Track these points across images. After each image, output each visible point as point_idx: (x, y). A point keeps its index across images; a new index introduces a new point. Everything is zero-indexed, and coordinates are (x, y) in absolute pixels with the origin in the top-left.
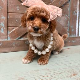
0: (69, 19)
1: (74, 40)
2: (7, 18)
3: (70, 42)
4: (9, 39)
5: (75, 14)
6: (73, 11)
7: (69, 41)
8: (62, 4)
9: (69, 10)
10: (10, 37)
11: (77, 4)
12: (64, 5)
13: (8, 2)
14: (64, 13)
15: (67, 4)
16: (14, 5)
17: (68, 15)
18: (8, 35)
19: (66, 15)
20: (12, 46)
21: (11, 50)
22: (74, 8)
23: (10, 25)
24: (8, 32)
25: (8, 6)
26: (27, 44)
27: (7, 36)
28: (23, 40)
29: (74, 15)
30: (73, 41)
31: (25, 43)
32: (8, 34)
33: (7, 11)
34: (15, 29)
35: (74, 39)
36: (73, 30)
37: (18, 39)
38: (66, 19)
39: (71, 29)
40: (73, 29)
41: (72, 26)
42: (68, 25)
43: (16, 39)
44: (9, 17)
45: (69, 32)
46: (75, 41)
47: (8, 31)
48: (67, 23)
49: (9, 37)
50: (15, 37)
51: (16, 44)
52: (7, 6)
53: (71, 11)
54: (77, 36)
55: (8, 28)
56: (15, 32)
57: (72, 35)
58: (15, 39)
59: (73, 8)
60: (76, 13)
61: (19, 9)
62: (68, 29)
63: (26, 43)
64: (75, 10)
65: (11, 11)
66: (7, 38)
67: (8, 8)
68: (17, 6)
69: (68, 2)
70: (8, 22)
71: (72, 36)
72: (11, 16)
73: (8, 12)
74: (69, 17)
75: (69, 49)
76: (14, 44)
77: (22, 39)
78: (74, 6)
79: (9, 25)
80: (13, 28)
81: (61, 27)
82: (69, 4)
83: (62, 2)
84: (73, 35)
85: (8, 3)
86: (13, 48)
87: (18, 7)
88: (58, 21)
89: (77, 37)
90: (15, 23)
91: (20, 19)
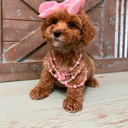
0: (103, 30)
1: (111, 64)
3: (105, 68)
4: (5, 62)
5: (113, 22)
6: (110, 17)
7: (104, 66)
8: (91, 6)
9: (102, 15)
10: (6, 58)
11: (116, 6)
12: (95, 7)
13: (3, 2)
14: (94, 21)
15: (100, 6)
16: (13, 8)
17: (101, 23)
18: (3, 55)
19: (98, 24)
20: (9, 73)
21: (8, 79)
22: (111, 12)
23: (6, 38)
24: (2, 49)
25: (3, 8)
26: (34, 69)
28: (27, 63)
29: (111, 23)
30: (109, 65)
31: (31, 67)
32: (2, 53)
34: (15, 45)
35: (111, 61)
36: (109, 48)
38: (98, 30)
39: (107, 46)
40: (109, 46)
41: (107, 42)
42: (101, 40)
43: (15, 62)
44: (4, 26)
45: (103, 51)
46: (113, 65)
49: (4, 58)
50: (14, 58)
51: (16, 68)
52: (2, 10)
53: (106, 17)
54: (116, 56)
55: (2, 44)
56: (15, 51)
57: (107, 56)
58: (14, 60)
59: (109, 13)
60: (115, 20)
61: (20, 14)
62: (102, 46)
63: (32, 68)
64: (112, 16)
65: (8, 17)
67: (3, 12)
68: (18, 8)
69: (101, 3)
70: (3, 33)
72: (8, 25)
73: (2, 19)
74: (102, 27)
76: (12, 69)
77: (26, 61)
78: (111, 9)
79: (4, 40)
80: (12, 44)
82: (103, 6)
83: (91, 3)
84: (109, 55)
85: (3, 5)
86: (10, 75)
87: (19, 10)
89: (116, 59)
90: (15, 35)
91: (22, 29)
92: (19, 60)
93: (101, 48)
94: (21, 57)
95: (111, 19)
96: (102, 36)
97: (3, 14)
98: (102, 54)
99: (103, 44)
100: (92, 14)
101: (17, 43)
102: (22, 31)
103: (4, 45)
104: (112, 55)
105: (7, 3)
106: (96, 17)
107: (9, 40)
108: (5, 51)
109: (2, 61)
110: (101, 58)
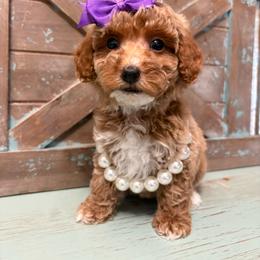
0: (228, 75)
1: (243, 149)
2: (9, 70)
3: (231, 157)
4: (14, 149)
5: (248, 59)
6: (241, 50)
7: (228, 153)
8: (203, 25)
9: (226, 44)
10: (18, 139)
11: (254, 26)
12: (211, 27)
13: (13, 13)
14: (210, 56)
15: (221, 24)
16: (37, 26)
17: (222, 61)
18: (11, 133)
19: (217, 63)
20: (24, 173)
21: (21, 188)
22: (244, 37)
23: (18, 94)
24: (8, 120)
25: (13, 26)
26: (80, 164)
27: (7, 136)
28: (66, 151)
29: (243, 61)
30: (240, 151)
31: (73, 159)
32: (9, 128)
33: (10, 45)
34: (38, 109)
35: (244, 143)
36: (239, 114)
37: (46, 147)
38: (216, 75)
39: (235, 110)
40: (240, 109)
41: (236, 101)
42: (223, 96)
43: (38, 149)
44: (14, 67)
45: (227, 122)
46: (247, 152)
47: (12, 117)
48: (220, 91)
49: (12, 140)
50: (35, 140)
51: (40, 163)
52: (10, 29)
54: (253, 133)
55: (9, 108)
56: (37, 123)
57: (236, 131)
58: (36, 145)
59: (240, 40)
60: (251, 55)
61: (52, 39)
62: (224, 110)
63: (76, 162)
64: (246, 47)
65: (25, 45)
66: (8, 141)
67: (13, 34)
68: (47, 26)
69: (223, 19)
70: (12, 83)
71: (237, 135)
72: (23, 64)
73: (10, 50)
74: (226, 69)
75: (226, 179)
76: (32, 165)
77: (63, 146)
78: (244, 31)
79: (13, 97)
80: (31, 108)
81: (201, 103)
82: (227, 25)
83: (203, 17)
84: (239, 131)
85: (13, 18)
86: (26, 179)
87: (50, 31)
89: (253, 139)
90: (39, 86)
91: (54, 74)
92: (46, 143)
93: (223, 114)
94: (52, 138)
95: (244, 52)
96: (225, 88)
97: (13, 39)
98: (225, 127)
99: (228, 107)
100: (205, 40)
101: (44, 105)
102: (54, 77)
103: (12, 111)
104: (244, 129)
105: (23, 14)
106: (212, 49)
107: (24, 99)
108: (15, 123)
109: (8, 147)
110: (223, 138)
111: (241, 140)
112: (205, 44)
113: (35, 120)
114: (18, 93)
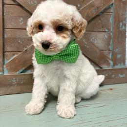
1: (122, 74)
2: (3, 38)
3: (115, 77)
4: (6, 73)
5: (123, 28)
6: (119, 23)
7: (113, 76)
8: (98, 12)
9: (111, 21)
10: (8, 69)
13: (5, 12)
14: (102, 27)
15: (108, 11)
16: (15, 17)
17: (109, 30)
18: (5, 66)
19: (107, 30)
20: (11, 85)
21: (9, 91)
24: (4, 60)
25: (5, 18)
27: (3, 68)
28: (30, 74)
30: (120, 75)
32: (4, 64)
34: (17, 55)
35: (121, 71)
36: (119, 56)
38: (106, 37)
39: (116, 54)
40: (120, 54)
41: (117, 50)
42: (110, 47)
43: (17, 73)
44: (6, 36)
45: (112, 60)
46: (124, 75)
48: (109, 44)
49: (5, 69)
50: (16, 69)
51: (18, 80)
52: (3, 19)
53: (115, 23)
56: (17, 61)
57: (117, 65)
59: (119, 18)
61: (23, 23)
62: (111, 54)
64: (122, 22)
65: (10, 26)
66: (3, 70)
67: (5, 21)
68: (20, 17)
69: (109, 8)
70: (5, 44)
72: (10, 35)
73: (4, 29)
74: (111, 34)
75: (111, 89)
76: (14, 81)
77: (29, 72)
78: (121, 14)
79: (6, 50)
80: (14, 54)
81: (98, 51)
82: (112, 11)
83: (98, 8)
84: (119, 65)
85: (5, 14)
86: (12, 87)
87: (22, 19)
88: (91, 40)
90: (17, 45)
91: (24, 39)
92: (21, 71)
93: (110, 57)
94: (24, 68)
95: (121, 24)
96: (111, 43)
97: (5, 23)
98: (111, 63)
99: (113, 53)
100: (100, 19)
101: (20, 53)
103: (5, 56)
104: (122, 64)
105: (9, 12)
106: (104, 24)
107: (11, 51)
108: (7, 62)
109: (3, 72)
110: (110, 68)
111: (120, 69)
112: (99, 21)
113: (15, 60)
114: (8, 48)
